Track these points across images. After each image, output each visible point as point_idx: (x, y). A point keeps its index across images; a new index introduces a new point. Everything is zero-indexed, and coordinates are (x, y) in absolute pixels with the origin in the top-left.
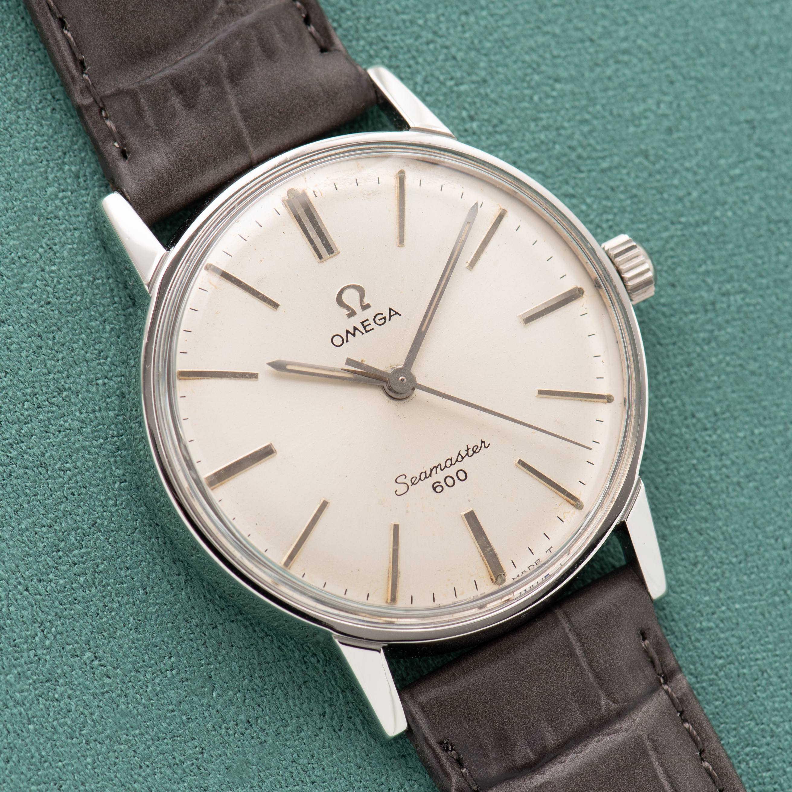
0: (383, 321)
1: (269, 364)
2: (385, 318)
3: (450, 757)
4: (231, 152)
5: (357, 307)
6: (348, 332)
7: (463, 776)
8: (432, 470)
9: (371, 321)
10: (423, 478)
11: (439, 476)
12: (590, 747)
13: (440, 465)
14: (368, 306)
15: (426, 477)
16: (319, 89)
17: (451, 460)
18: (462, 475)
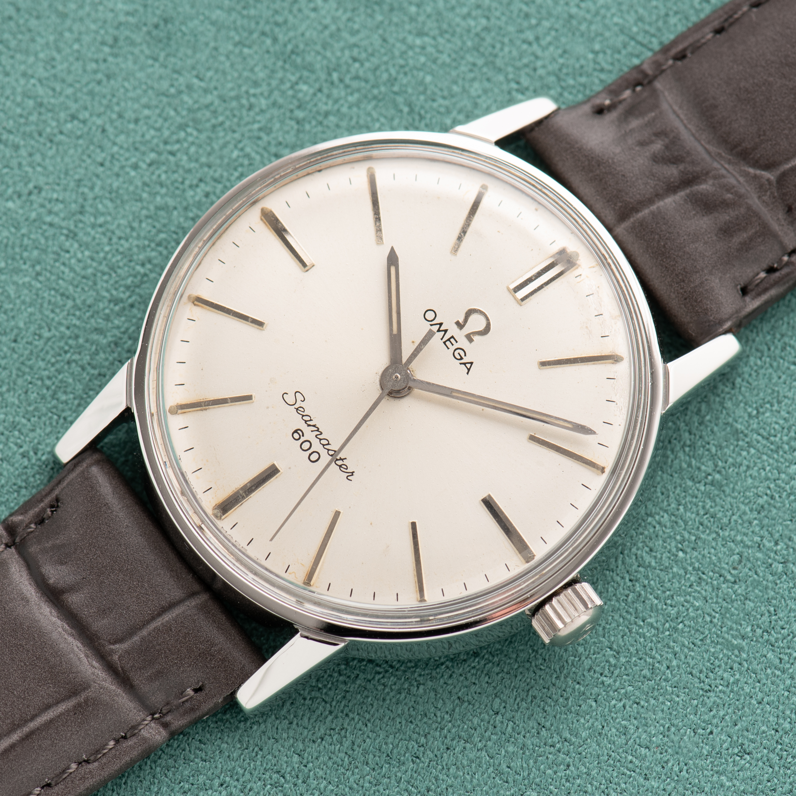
0: (459, 357)
1: (392, 249)
2: (461, 358)
3: (44, 510)
4: (615, 204)
5: (468, 328)
6: (441, 324)
7: (28, 526)
8: (314, 426)
9: (456, 346)
10: (304, 418)
11: (309, 434)
12: (70, 639)
13: (321, 433)
14: (471, 340)
15: (306, 421)
16: (697, 282)
17: (328, 444)
18: (314, 457)
